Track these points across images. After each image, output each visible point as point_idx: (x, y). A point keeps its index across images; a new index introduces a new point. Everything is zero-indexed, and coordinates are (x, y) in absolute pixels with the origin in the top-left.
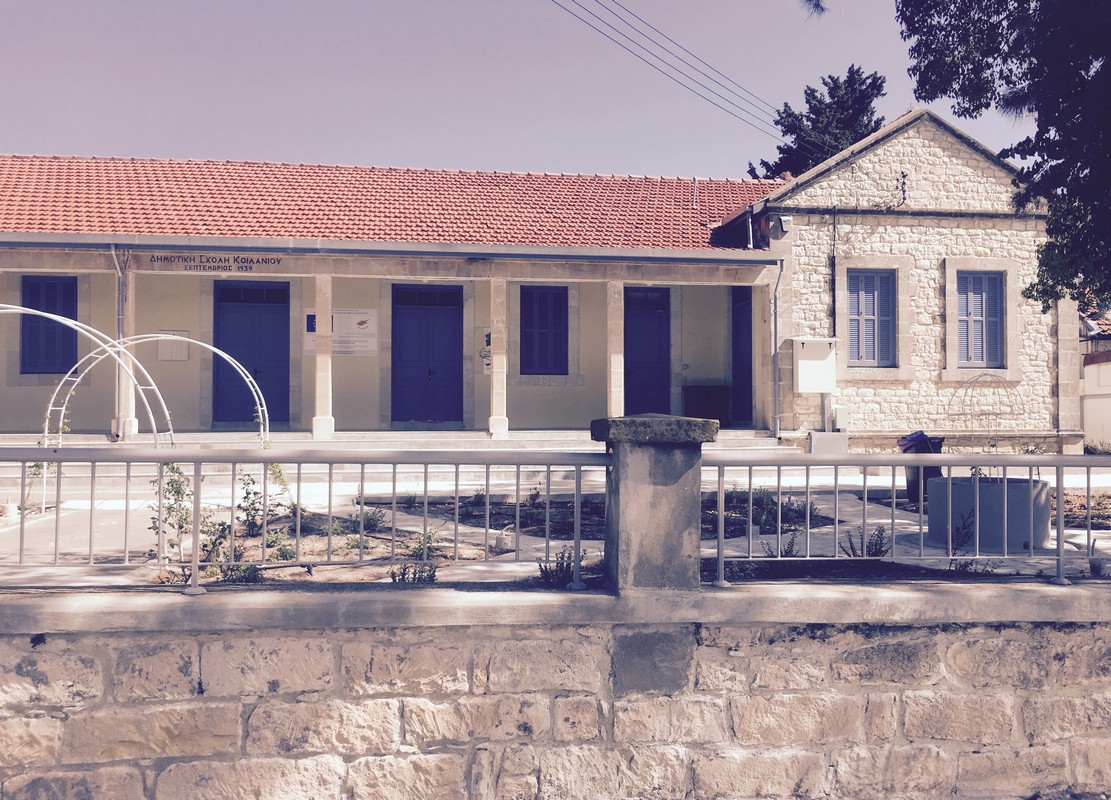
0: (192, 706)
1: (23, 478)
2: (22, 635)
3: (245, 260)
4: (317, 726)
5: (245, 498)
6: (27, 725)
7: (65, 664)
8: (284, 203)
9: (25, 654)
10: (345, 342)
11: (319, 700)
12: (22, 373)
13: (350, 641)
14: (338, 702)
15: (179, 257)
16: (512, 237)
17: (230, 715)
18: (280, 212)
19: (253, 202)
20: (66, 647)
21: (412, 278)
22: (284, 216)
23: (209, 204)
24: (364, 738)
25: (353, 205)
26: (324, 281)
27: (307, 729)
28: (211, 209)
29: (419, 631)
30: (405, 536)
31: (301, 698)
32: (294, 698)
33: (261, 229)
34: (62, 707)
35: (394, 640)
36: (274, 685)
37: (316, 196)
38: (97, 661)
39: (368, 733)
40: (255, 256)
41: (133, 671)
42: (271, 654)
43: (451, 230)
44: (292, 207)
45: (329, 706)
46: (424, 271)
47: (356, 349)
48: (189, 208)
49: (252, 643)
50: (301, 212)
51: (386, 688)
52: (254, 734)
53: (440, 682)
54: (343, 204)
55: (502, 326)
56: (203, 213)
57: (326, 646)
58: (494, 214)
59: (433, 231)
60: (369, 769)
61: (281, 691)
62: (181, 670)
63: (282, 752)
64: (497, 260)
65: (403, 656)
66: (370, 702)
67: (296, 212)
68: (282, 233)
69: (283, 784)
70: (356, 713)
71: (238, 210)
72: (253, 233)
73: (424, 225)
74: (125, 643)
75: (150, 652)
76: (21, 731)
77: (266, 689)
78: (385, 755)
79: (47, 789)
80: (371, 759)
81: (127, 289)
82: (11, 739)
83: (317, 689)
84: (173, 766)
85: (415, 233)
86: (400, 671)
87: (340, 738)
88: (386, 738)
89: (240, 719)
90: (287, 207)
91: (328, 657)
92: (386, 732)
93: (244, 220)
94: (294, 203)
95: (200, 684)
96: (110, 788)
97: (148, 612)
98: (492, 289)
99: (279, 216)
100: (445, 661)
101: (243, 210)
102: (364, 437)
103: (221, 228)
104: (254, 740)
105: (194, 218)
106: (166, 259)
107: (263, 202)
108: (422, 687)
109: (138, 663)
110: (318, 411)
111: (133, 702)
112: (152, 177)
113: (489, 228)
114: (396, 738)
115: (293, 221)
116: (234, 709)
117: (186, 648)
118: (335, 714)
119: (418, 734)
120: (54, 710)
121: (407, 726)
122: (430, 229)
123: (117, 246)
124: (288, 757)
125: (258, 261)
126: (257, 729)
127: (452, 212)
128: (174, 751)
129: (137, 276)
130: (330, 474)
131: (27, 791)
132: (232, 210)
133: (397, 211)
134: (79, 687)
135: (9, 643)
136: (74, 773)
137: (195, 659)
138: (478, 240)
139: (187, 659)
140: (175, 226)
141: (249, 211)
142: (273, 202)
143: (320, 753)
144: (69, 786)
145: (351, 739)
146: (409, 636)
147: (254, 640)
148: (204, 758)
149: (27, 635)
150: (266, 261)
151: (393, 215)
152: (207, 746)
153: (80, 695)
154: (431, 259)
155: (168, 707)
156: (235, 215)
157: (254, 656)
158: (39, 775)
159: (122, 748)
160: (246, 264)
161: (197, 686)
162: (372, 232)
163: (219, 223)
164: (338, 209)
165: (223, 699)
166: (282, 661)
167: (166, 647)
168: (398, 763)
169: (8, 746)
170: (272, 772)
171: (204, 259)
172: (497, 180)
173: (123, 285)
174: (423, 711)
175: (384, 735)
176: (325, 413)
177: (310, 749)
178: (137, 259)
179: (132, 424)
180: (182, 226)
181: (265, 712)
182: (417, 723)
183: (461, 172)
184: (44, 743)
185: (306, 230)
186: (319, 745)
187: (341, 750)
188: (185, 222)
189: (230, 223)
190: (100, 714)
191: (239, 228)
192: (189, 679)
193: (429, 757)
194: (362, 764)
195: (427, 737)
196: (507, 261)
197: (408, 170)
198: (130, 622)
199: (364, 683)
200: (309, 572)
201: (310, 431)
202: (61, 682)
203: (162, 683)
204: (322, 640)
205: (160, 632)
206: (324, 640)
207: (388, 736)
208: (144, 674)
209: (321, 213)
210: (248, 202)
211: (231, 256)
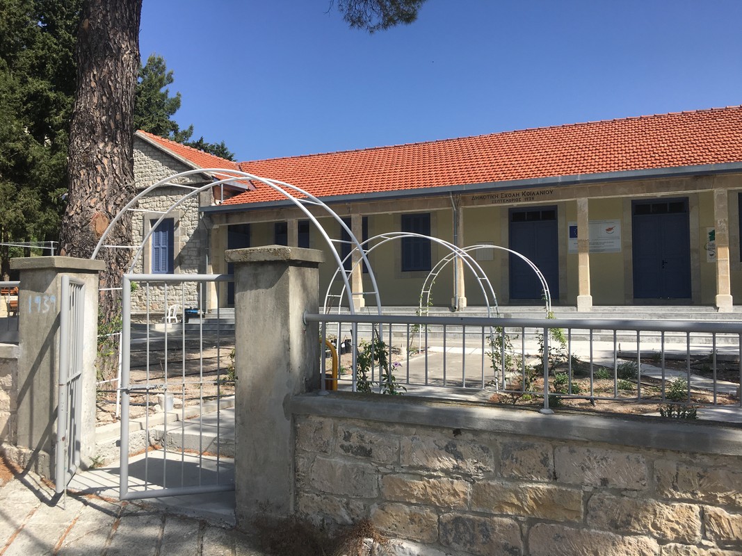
0: (550, 487)
1: (408, 332)
2: (449, 428)
3: (530, 194)
4: (637, 514)
5: (540, 350)
6: (452, 483)
7: (472, 449)
8: (553, 153)
9: (450, 440)
10: (597, 243)
11: (638, 497)
12: (403, 271)
13: (659, 458)
14: (652, 501)
15: (488, 196)
16: (731, 156)
17: (576, 497)
18: (551, 159)
19: (533, 155)
20: (472, 438)
21: (648, 194)
22: (553, 162)
23: (505, 160)
24: (673, 530)
25: (601, 148)
26: (583, 202)
27: (630, 515)
28: (506, 163)
29: (716, 457)
30: (657, 383)
31: (624, 493)
32: (619, 492)
33: (539, 172)
34: (471, 475)
35: (694, 461)
36: (605, 482)
37: (575, 145)
38: (490, 449)
39: (676, 527)
40: (536, 190)
41: (512, 459)
42: (602, 459)
43: (678, 156)
44: (558, 155)
45: (645, 502)
46: (658, 190)
47: (604, 248)
48: (493, 164)
49: (588, 451)
50: (565, 158)
51: (689, 495)
52: (592, 513)
53: (734, 497)
54: (594, 148)
55: (724, 225)
56: (502, 166)
57: (642, 460)
58: (714, 140)
59: (664, 159)
60: (678, 552)
61: (610, 486)
62: (542, 462)
63: (612, 529)
64: (719, 175)
65: (702, 474)
66: (677, 504)
67: (561, 158)
68: (553, 173)
69: (614, 551)
70: (667, 511)
71: (523, 162)
72: (534, 175)
73: (657, 155)
74: (507, 440)
75: (522, 448)
76: (449, 486)
77: (599, 484)
78: (689, 544)
79: (464, 524)
80: (679, 545)
81: (459, 218)
82: (443, 490)
83: (636, 488)
84: (539, 524)
85: (649, 162)
86: (700, 485)
87: (654, 525)
88: (691, 533)
89: (582, 501)
90: (555, 156)
91: (644, 468)
92: (690, 527)
93: (527, 167)
94: (559, 152)
95: (554, 473)
96: (500, 531)
97: (521, 422)
98: (715, 197)
99: (550, 162)
100: (737, 482)
101: (526, 161)
102: (614, 310)
103: (514, 174)
104: (592, 516)
105: (496, 170)
106: (481, 197)
107: (539, 154)
108: (718, 499)
109: (515, 454)
110: (581, 292)
111: (513, 479)
112: (470, 148)
113: (710, 151)
114: (698, 533)
115: (559, 164)
116: (578, 494)
117: (545, 447)
118: (651, 509)
119: (716, 533)
120: (467, 476)
121: (707, 526)
122: (662, 158)
123: (453, 193)
124: (617, 533)
125: (538, 193)
126: (594, 509)
127: (678, 144)
128: (539, 515)
129: (465, 210)
130: (591, 335)
131: (453, 524)
132: (520, 162)
133: (635, 148)
134: (481, 464)
135: (441, 433)
136: (479, 517)
137: (550, 456)
138: (701, 162)
139: (545, 456)
140: (485, 177)
141: (530, 161)
142: (546, 153)
143: (640, 534)
144: (476, 525)
145: (663, 528)
146: (706, 460)
147: (590, 448)
148: (559, 523)
149: (451, 428)
150: (543, 193)
151: (631, 151)
152: (561, 516)
153: (481, 469)
154: (663, 180)
155: (535, 486)
156: (522, 165)
157: (590, 459)
158: (459, 515)
159: (507, 507)
160: (530, 196)
161: (552, 474)
162: (616, 165)
163: (512, 171)
164: (590, 152)
165: (570, 485)
166: (610, 465)
167: (532, 446)
168: (701, 552)
169: (442, 494)
170: (607, 542)
171: (504, 196)
172: (714, 114)
173: (457, 215)
174: (720, 517)
175: (689, 530)
176: (585, 293)
177: (633, 530)
178: (464, 198)
179: (463, 301)
180: (490, 176)
181: (599, 499)
182: (715, 526)
183: (683, 113)
184: (462, 496)
185: (569, 169)
186: (639, 528)
187: (655, 534)
188: (491, 173)
189: (519, 171)
190: (493, 483)
191: (524, 173)
192: (547, 468)
193: (725, 552)
194: (672, 548)
195: (723, 537)
196: (728, 175)
197: (641, 118)
198: (510, 427)
199: (672, 490)
200: (592, 403)
201: (576, 305)
202: (470, 460)
203: (530, 469)
204: (638, 455)
205: (529, 435)
206: (641, 455)
207: (692, 531)
208: (519, 461)
209: (579, 156)
210: (529, 155)
211: (520, 191)
